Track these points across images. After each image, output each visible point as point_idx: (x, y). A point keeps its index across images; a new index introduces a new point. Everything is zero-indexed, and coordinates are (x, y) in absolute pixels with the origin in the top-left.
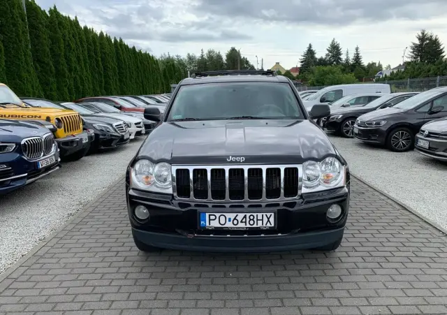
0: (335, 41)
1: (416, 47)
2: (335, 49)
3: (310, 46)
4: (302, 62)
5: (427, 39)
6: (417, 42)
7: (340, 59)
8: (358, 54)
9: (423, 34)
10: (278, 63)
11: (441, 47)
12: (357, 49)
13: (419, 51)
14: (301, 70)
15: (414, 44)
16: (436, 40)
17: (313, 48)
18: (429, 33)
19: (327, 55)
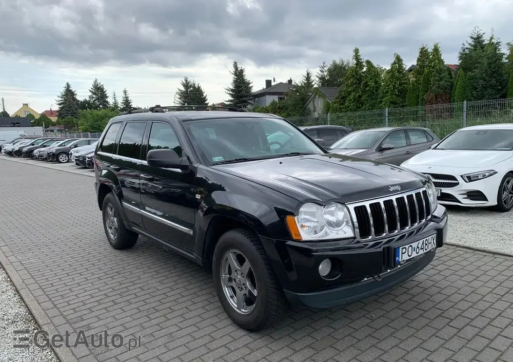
0: (98, 82)
1: (182, 93)
2: (99, 91)
3: (68, 85)
4: (60, 104)
5: (191, 86)
6: (183, 89)
7: (107, 102)
8: (127, 98)
9: (186, 81)
10: (27, 105)
11: (205, 95)
12: (125, 92)
13: (185, 98)
14: (60, 114)
15: (180, 90)
16: (199, 87)
17: (73, 88)
18: (191, 80)
19: (91, 97)
